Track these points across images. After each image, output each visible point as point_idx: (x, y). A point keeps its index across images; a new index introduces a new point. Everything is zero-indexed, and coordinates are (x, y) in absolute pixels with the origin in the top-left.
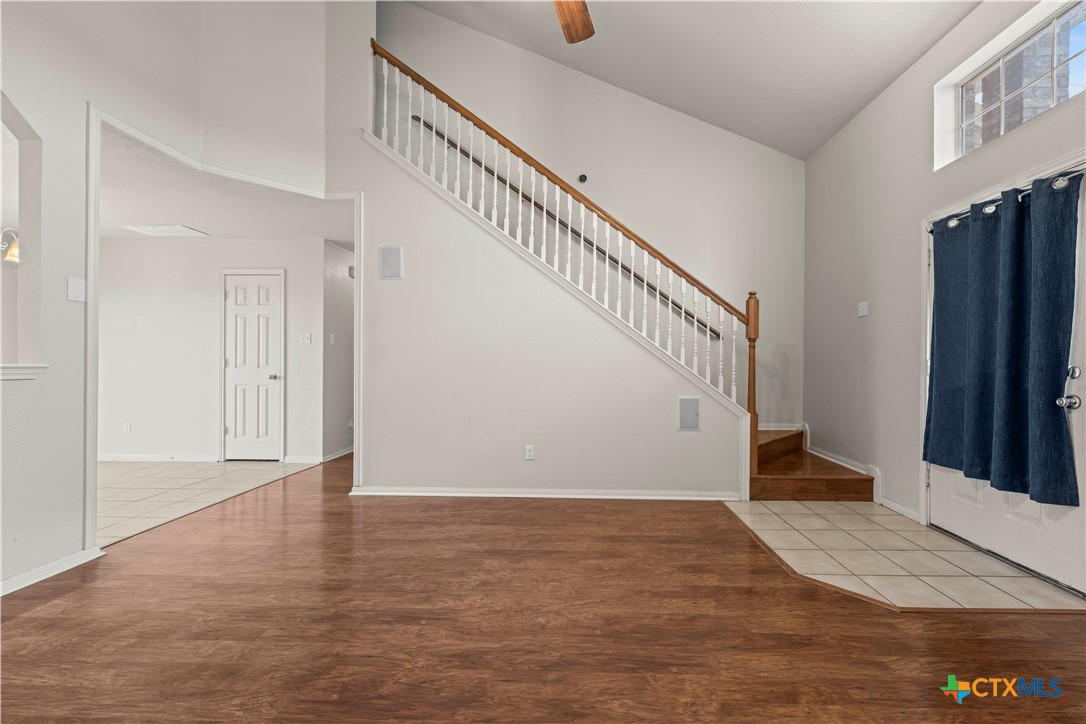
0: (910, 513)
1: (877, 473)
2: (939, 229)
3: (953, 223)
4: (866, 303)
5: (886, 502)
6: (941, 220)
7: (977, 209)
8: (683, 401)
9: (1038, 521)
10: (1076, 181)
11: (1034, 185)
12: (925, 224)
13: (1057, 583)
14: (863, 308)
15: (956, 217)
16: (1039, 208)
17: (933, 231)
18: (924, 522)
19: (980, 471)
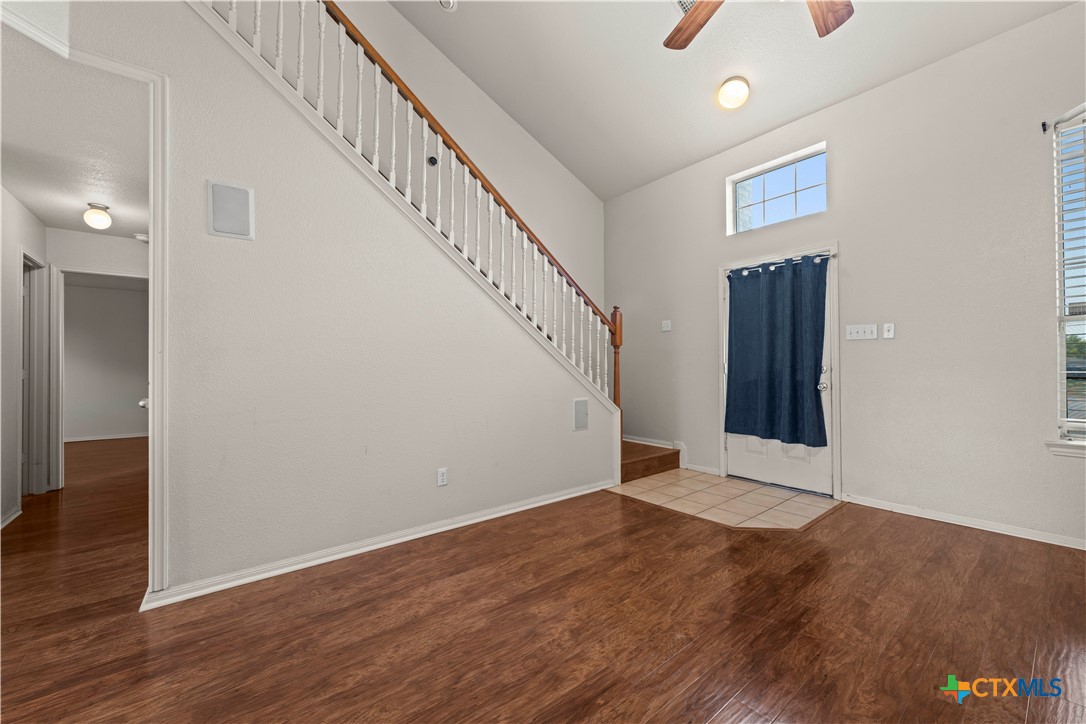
0: (713, 470)
1: (682, 446)
2: (734, 277)
3: (745, 273)
4: (669, 321)
5: (690, 466)
6: (738, 270)
7: (765, 266)
8: (577, 403)
9: (803, 459)
10: (825, 261)
11: (804, 258)
12: (721, 270)
13: (815, 493)
14: (667, 325)
15: (747, 269)
16: (807, 274)
17: (729, 277)
18: (723, 475)
19: (770, 434)
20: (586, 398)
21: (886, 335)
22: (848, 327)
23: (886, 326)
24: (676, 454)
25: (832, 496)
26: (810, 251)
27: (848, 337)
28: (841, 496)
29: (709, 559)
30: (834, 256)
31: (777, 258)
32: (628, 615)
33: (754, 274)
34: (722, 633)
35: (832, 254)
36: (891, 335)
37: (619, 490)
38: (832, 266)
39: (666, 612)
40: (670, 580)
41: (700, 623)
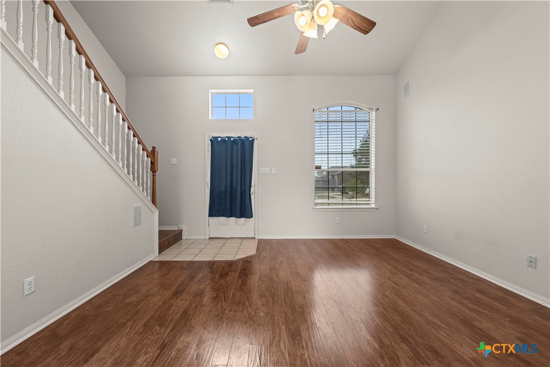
0: (203, 237)
1: (184, 227)
2: (214, 141)
3: (219, 139)
4: (176, 159)
5: (188, 237)
6: (216, 137)
7: (229, 138)
8: (135, 208)
9: (244, 224)
10: (253, 140)
11: (245, 137)
12: (206, 136)
13: (248, 238)
14: (174, 160)
15: (220, 137)
16: (247, 144)
17: (211, 140)
18: (207, 238)
19: (230, 215)
20: (140, 205)
21: (273, 172)
22: (261, 168)
23: (273, 169)
24: (180, 232)
25: (254, 238)
26: (248, 135)
27: (261, 172)
28: (258, 237)
29: (239, 277)
30: (257, 139)
31: (234, 134)
32: (234, 318)
33: (223, 140)
34: (273, 304)
35: (256, 138)
36: (275, 173)
37: (157, 259)
38: (256, 142)
39: (247, 307)
40: (234, 293)
41: (263, 305)
